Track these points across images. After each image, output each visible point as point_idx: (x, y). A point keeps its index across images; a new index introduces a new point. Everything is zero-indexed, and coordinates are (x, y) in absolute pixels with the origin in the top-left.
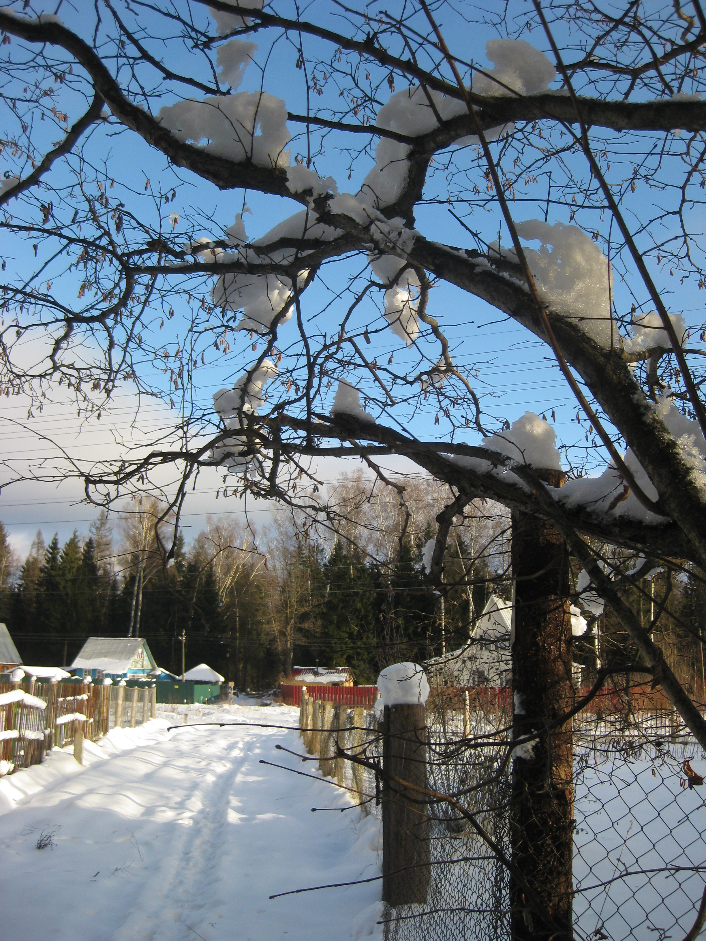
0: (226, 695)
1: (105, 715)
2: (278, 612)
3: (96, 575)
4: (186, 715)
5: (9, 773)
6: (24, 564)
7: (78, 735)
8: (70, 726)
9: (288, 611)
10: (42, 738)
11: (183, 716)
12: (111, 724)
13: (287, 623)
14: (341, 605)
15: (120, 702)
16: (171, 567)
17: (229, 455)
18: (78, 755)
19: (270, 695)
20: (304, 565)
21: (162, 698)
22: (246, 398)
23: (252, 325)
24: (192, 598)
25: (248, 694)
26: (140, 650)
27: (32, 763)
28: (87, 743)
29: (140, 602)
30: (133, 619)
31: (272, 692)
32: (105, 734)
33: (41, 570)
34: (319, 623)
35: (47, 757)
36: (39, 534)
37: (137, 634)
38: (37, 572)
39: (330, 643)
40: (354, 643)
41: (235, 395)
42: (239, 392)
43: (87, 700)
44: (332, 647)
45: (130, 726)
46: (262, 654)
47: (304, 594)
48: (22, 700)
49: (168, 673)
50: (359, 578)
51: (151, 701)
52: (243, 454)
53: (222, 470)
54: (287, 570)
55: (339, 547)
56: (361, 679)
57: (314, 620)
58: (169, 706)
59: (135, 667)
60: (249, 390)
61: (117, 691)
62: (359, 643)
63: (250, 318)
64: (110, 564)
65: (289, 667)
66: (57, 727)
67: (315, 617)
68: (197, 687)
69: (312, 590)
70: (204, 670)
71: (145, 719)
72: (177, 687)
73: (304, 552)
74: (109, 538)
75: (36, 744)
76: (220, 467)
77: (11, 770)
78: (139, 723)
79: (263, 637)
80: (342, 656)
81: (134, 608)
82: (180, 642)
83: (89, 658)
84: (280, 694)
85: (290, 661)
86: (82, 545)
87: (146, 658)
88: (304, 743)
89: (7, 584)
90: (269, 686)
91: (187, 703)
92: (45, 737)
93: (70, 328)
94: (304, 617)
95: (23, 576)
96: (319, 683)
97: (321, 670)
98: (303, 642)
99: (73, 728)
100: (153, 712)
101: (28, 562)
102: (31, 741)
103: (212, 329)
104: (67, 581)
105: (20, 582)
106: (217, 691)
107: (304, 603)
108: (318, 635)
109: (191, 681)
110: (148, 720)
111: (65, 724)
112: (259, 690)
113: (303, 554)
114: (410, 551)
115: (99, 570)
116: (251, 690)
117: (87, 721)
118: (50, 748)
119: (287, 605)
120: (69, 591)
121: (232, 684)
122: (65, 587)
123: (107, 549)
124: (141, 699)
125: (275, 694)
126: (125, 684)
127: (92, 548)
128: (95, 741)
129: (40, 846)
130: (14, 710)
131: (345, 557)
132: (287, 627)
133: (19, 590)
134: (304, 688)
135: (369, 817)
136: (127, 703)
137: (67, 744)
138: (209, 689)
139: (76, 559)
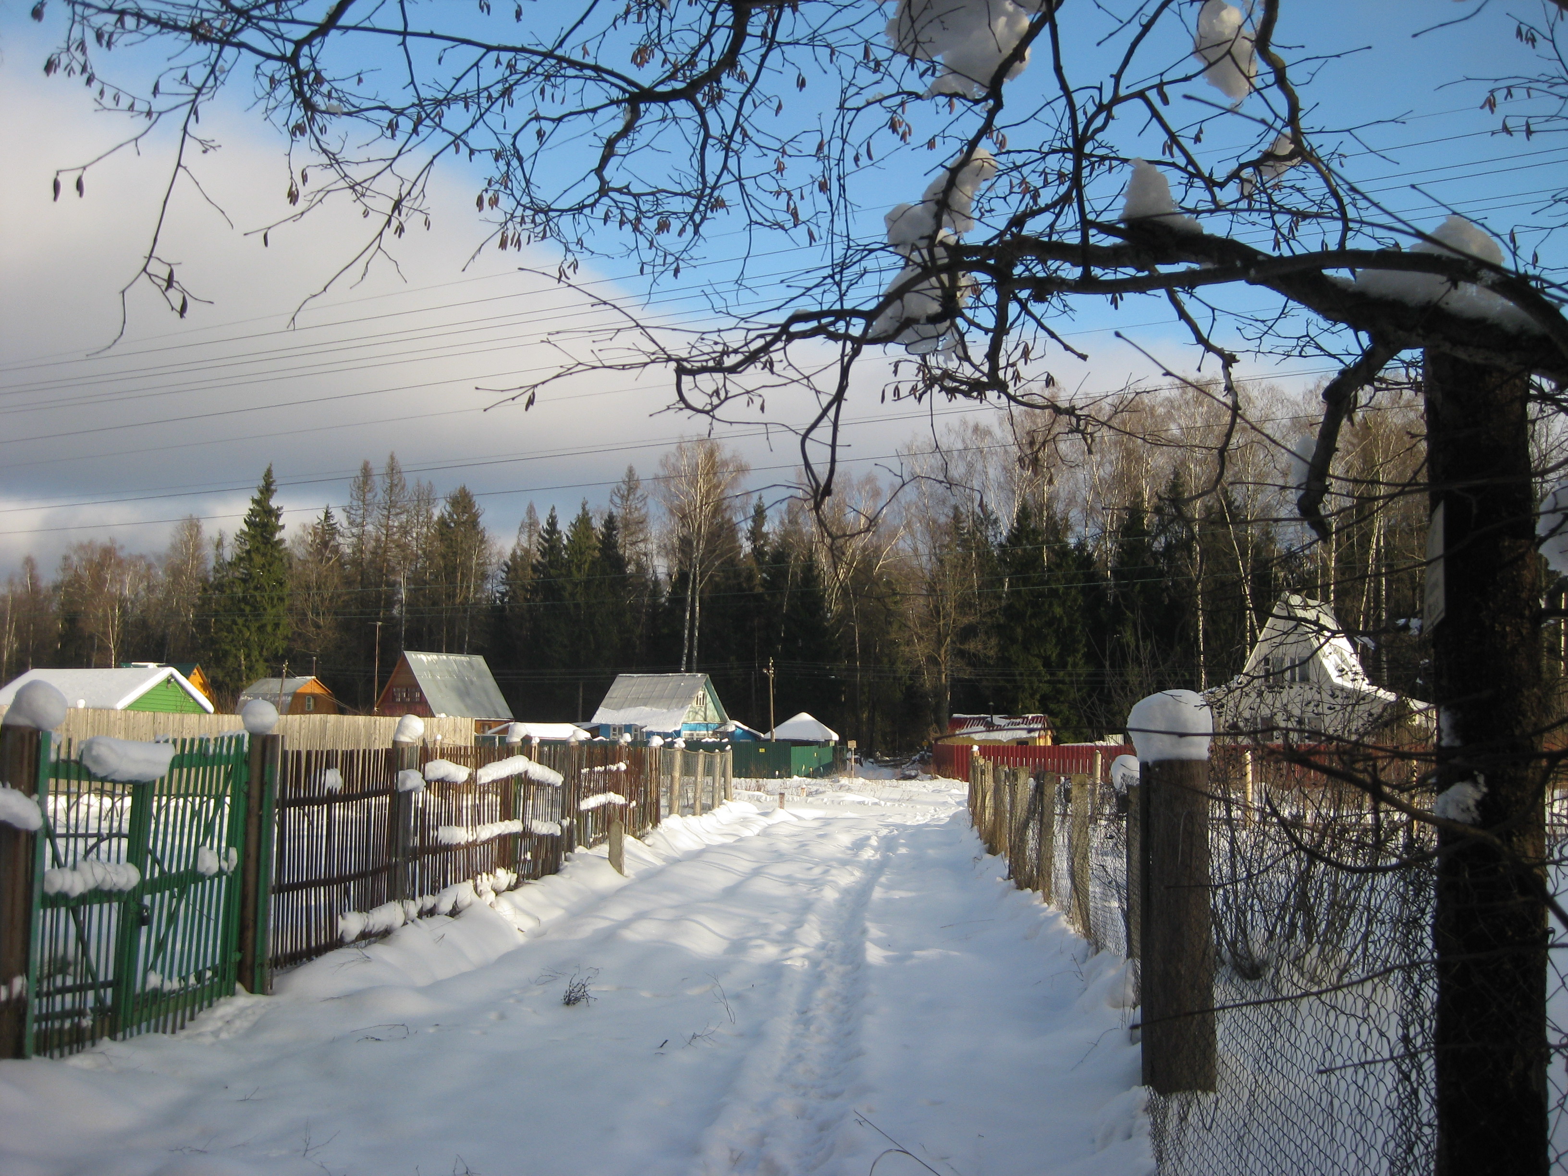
0: (844, 762)
1: (654, 796)
2: (923, 625)
3: (625, 572)
4: (782, 795)
5: (511, 888)
6: (507, 559)
7: (614, 828)
8: (600, 811)
9: (942, 623)
10: (559, 833)
11: (777, 797)
12: (663, 811)
13: (940, 643)
14: (1029, 612)
15: (677, 774)
16: (745, 556)
17: (907, 323)
18: (616, 859)
19: (914, 762)
20: (963, 547)
21: (742, 770)
22: (945, 218)
23: (954, 84)
24: (781, 606)
25: (877, 761)
26: (701, 693)
27: (543, 874)
28: (629, 841)
29: (697, 615)
30: (686, 643)
31: (917, 757)
32: (655, 825)
33: (534, 568)
34: (993, 641)
35: (566, 863)
36: (531, 510)
37: (695, 666)
38: (529, 571)
39: (1014, 675)
40: (1052, 674)
41: (925, 215)
42: (933, 207)
43: (625, 771)
44: (1015, 681)
45: (694, 814)
46: (899, 695)
47: (968, 594)
48: (526, 772)
49: (746, 728)
50: (1059, 566)
51: (724, 775)
52: (934, 319)
53: (896, 350)
54: (935, 554)
55: (1024, 514)
56: (1065, 735)
57: (984, 638)
58: (752, 782)
59: (694, 719)
60: (950, 202)
61: (672, 756)
62: (1061, 673)
63: (954, 72)
64: (646, 554)
65: (945, 715)
66: (581, 816)
67: (986, 633)
68: (795, 751)
69: (979, 588)
70: (807, 723)
71: (717, 803)
72: (762, 750)
73: (964, 525)
74: (643, 512)
75: (549, 841)
76: (891, 345)
77: (512, 884)
78: (707, 808)
79: (900, 667)
80: (1032, 696)
81: (687, 625)
82: (767, 677)
83: (619, 707)
84: (931, 760)
85: (946, 706)
86: (598, 524)
87: (711, 706)
88: (980, 837)
89: (483, 592)
90: (911, 748)
91: (780, 777)
92: (562, 830)
93: (635, 115)
94: (968, 633)
95: (507, 578)
96: (995, 741)
97: (997, 720)
98: (967, 673)
99: (605, 814)
100: (729, 791)
101: (514, 555)
102: (541, 838)
103: (880, 101)
104: (576, 585)
105: (502, 588)
106: (828, 758)
107: (967, 609)
108: (992, 662)
109: (785, 741)
110: (721, 803)
111: (594, 810)
112: (895, 755)
113: (964, 528)
114: (1143, 519)
115: (629, 563)
116: (882, 755)
117: (626, 806)
118: (571, 849)
119: (938, 613)
120: (581, 600)
121: (852, 744)
122: (573, 595)
123: (641, 530)
124: (709, 770)
125: (922, 760)
126: (683, 745)
127: (614, 529)
128: (639, 838)
129: (569, 1000)
130: (513, 788)
131: (1034, 531)
132: (939, 649)
133: (502, 601)
134: (976, 748)
135: (1102, 953)
136: (686, 778)
137: (597, 842)
138: (814, 753)
139: (588, 548)
